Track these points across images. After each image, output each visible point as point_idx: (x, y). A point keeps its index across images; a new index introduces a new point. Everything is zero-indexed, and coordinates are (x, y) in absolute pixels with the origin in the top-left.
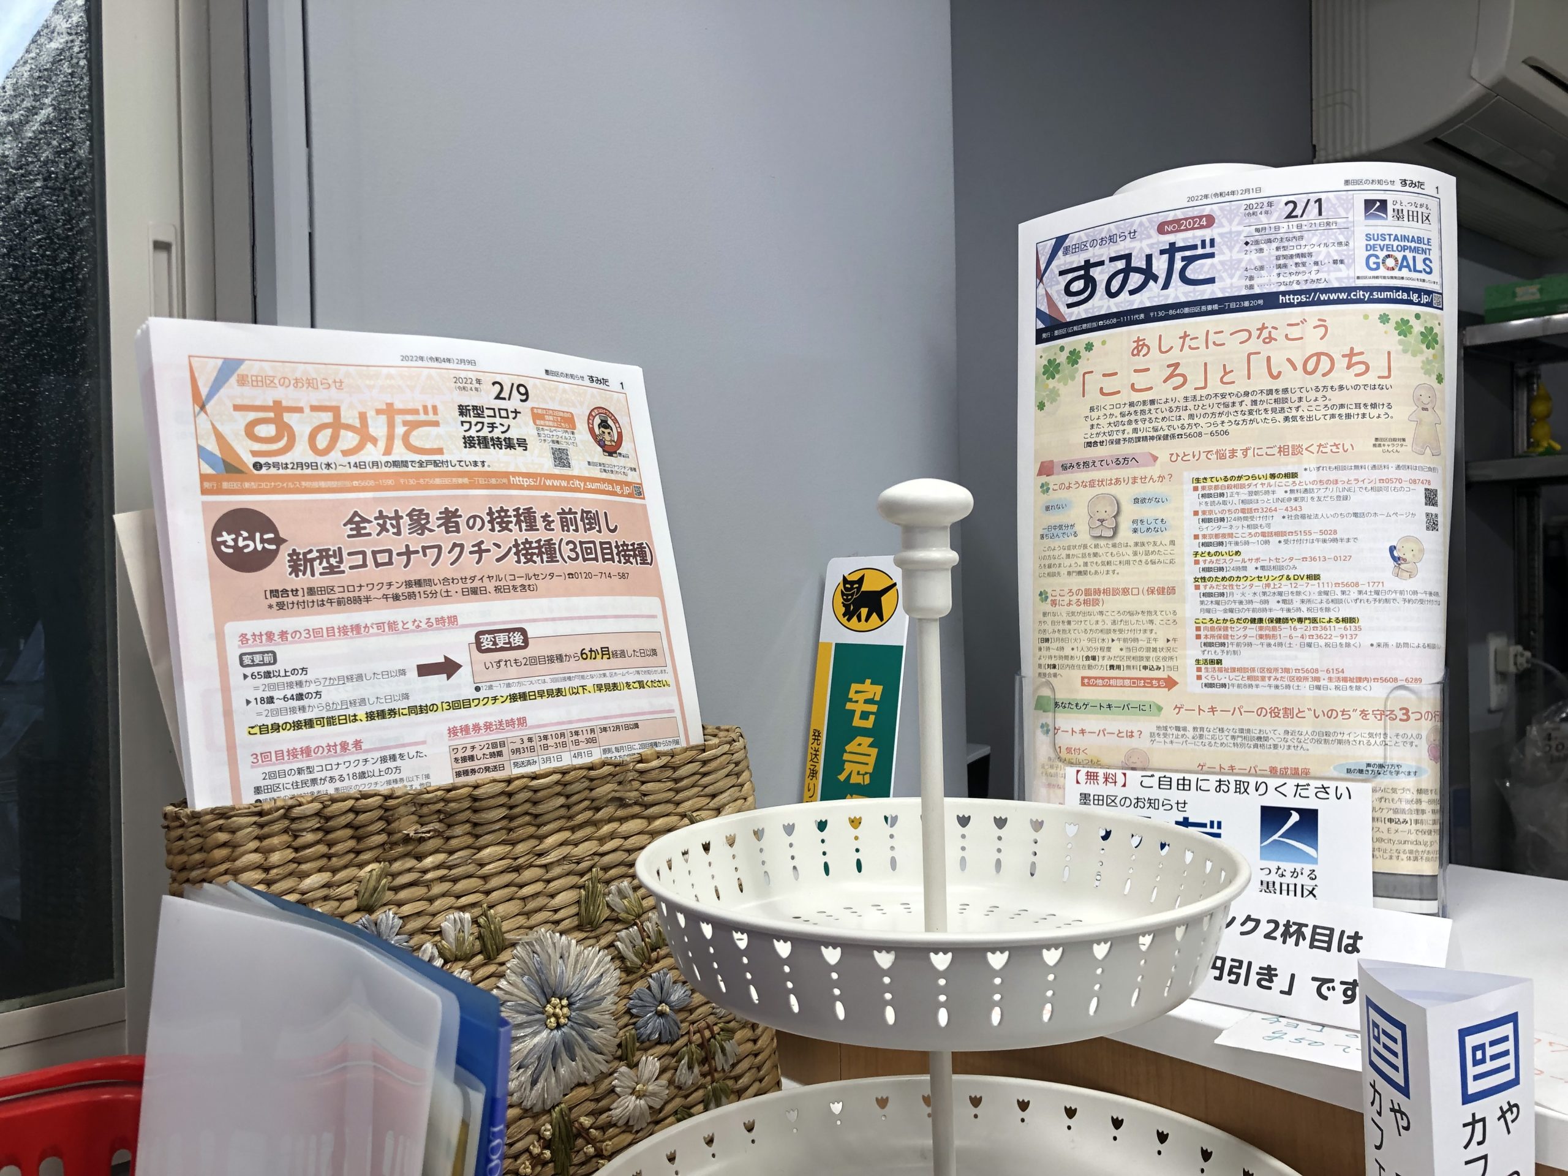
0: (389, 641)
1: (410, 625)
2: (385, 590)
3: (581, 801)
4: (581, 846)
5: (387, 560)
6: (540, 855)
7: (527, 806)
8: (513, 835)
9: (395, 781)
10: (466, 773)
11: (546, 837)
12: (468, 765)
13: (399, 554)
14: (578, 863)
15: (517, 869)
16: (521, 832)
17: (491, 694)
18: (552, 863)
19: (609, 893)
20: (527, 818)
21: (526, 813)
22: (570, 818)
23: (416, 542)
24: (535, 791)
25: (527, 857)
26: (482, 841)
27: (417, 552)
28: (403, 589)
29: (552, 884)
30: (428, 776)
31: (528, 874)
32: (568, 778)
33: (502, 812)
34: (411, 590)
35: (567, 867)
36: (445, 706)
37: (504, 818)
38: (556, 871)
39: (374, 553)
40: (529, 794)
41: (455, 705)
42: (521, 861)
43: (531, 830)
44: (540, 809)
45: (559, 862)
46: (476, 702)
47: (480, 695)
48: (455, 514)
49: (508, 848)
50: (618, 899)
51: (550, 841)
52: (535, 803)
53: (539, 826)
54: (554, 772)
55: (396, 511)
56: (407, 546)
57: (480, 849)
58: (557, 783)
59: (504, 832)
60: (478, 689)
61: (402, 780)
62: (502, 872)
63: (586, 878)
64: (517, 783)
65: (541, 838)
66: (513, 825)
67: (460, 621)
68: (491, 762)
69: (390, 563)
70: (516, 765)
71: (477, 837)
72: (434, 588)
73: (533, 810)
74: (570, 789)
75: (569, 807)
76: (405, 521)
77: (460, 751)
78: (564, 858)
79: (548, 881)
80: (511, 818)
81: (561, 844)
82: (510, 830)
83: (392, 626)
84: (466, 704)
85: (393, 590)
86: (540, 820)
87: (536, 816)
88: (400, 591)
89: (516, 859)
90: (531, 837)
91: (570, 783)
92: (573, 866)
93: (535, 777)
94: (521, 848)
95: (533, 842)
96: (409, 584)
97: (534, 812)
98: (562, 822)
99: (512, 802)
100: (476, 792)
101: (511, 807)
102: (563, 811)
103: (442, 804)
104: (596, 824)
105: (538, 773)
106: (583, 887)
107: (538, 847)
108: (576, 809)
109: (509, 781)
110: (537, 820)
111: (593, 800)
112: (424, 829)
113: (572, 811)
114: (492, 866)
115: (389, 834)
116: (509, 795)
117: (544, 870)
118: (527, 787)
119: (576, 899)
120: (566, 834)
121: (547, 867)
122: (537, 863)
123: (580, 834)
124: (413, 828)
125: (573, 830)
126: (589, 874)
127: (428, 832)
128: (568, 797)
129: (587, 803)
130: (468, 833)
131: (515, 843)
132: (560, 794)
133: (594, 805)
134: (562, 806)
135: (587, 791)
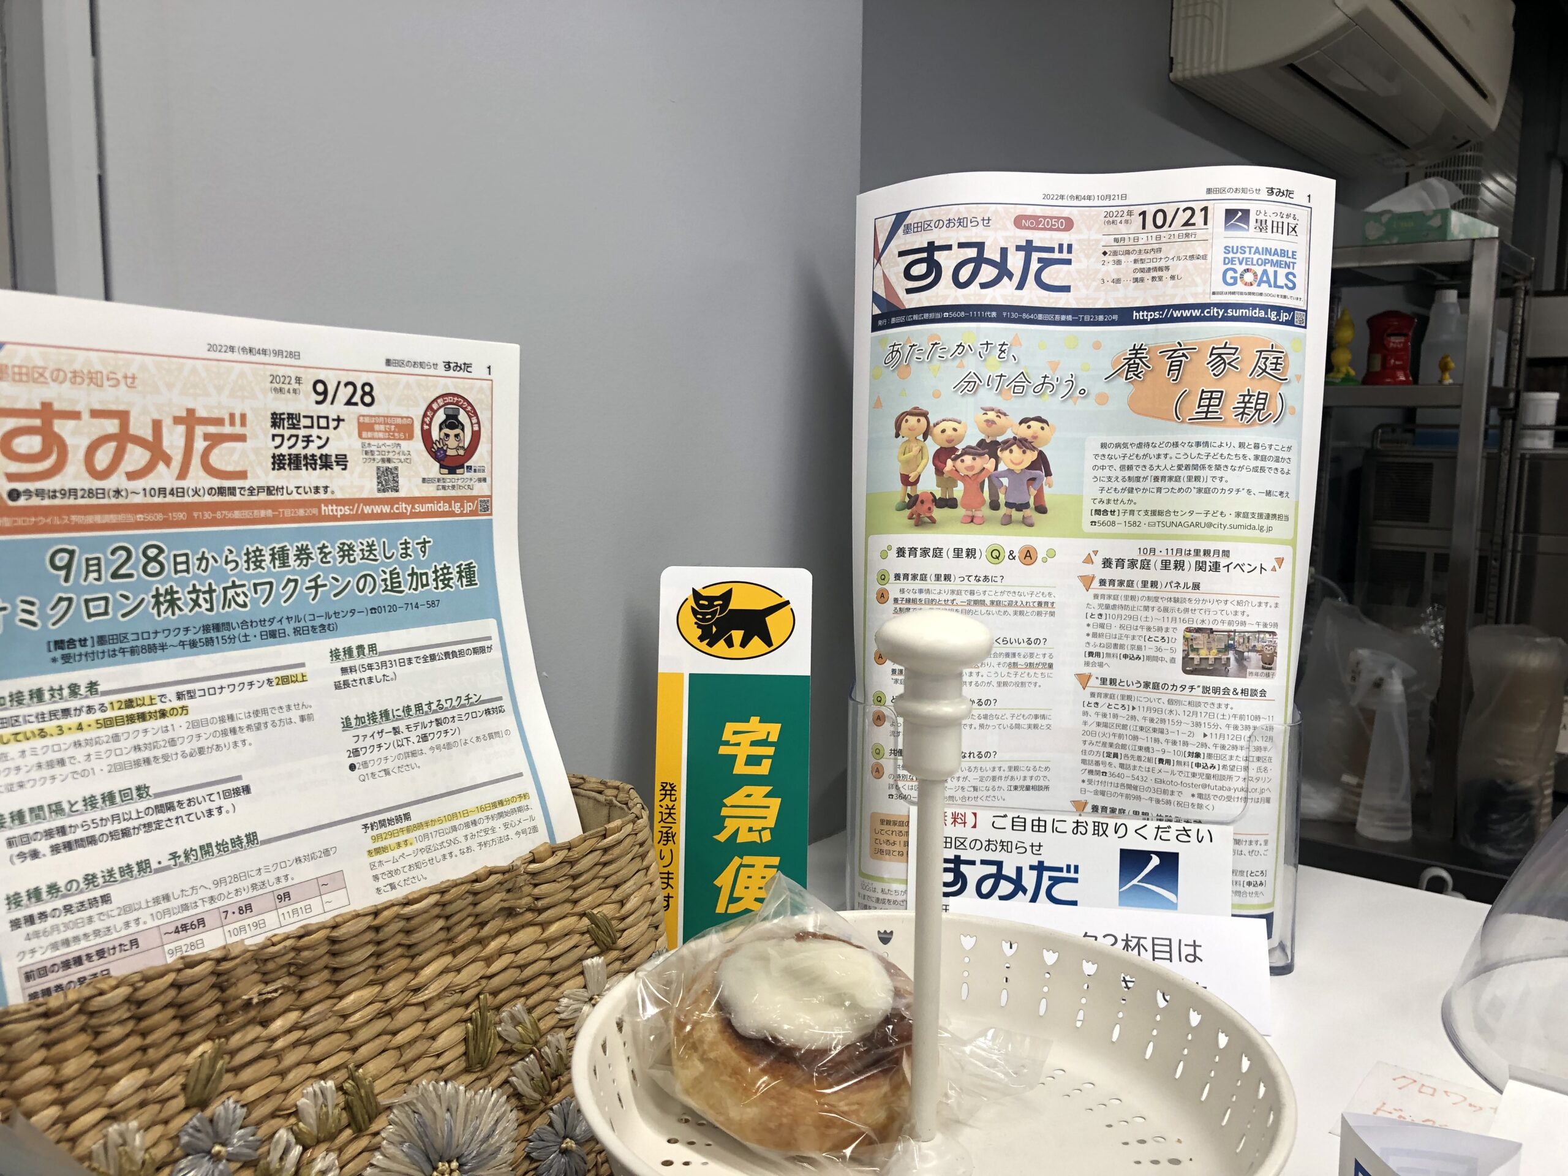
3: (463, 920)
4: (464, 972)
6: (417, 991)
7: (400, 938)
8: (383, 973)
11: (422, 968)
14: (462, 992)
15: (390, 1013)
16: (392, 968)
18: (431, 999)
19: (501, 1021)
20: (399, 951)
21: (399, 945)
22: (450, 940)
24: (408, 919)
25: (401, 996)
26: (344, 988)
29: (432, 1024)
31: (402, 1018)
32: (447, 897)
33: (370, 949)
35: (449, 1000)
37: (371, 955)
38: (438, 1006)
40: (401, 924)
42: (393, 1002)
43: (404, 963)
44: (415, 938)
45: (439, 996)
49: (376, 989)
50: (511, 1027)
51: (428, 971)
52: (408, 932)
53: (413, 957)
54: (433, 893)
57: (341, 998)
58: (436, 904)
59: (371, 970)
62: (371, 1020)
63: (472, 1008)
65: (416, 971)
66: (381, 961)
71: (338, 983)
73: (407, 941)
74: (449, 909)
75: (448, 929)
78: (445, 989)
79: (427, 1022)
80: (378, 955)
81: (442, 973)
82: (379, 967)
86: (413, 951)
87: (410, 947)
89: (387, 1001)
90: (406, 970)
91: (450, 903)
92: (456, 997)
93: (409, 902)
94: (392, 987)
95: (407, 977)
97: (408, 942)
98: (441, 947)
99: (381, 936)
100: (335, 934)
101: (379, 943)
102: (442, 935)
103: (292, 954)
104: (482, 942)
105: (410, 897)
106: (470, 1019)
107: (413, 983)
108: (457, 929)
109: (376, 913)
110: (411, 951)
111: (477, 916)
112: (270, 988)
113: (452, 934)
114: (357, 1016)
115: (224, 1003)
116: (377, 929)
117: (420, 1009)
118: (398, 916)
119: (462, 1035)
120: (446, 960)
121: (425, 1004)
122: (414, 1000)
123: (462, 958)
124: (256, 989)
125: (454, 953)
126: (476, 1003)
127: (276, 991)
128: (448, 918)
129: (470, 920)
130: (327, 981)
131: (383, 983)
132: (438, 917)
133: (479, 920)
134: (441, 929)
135: (471, 907)
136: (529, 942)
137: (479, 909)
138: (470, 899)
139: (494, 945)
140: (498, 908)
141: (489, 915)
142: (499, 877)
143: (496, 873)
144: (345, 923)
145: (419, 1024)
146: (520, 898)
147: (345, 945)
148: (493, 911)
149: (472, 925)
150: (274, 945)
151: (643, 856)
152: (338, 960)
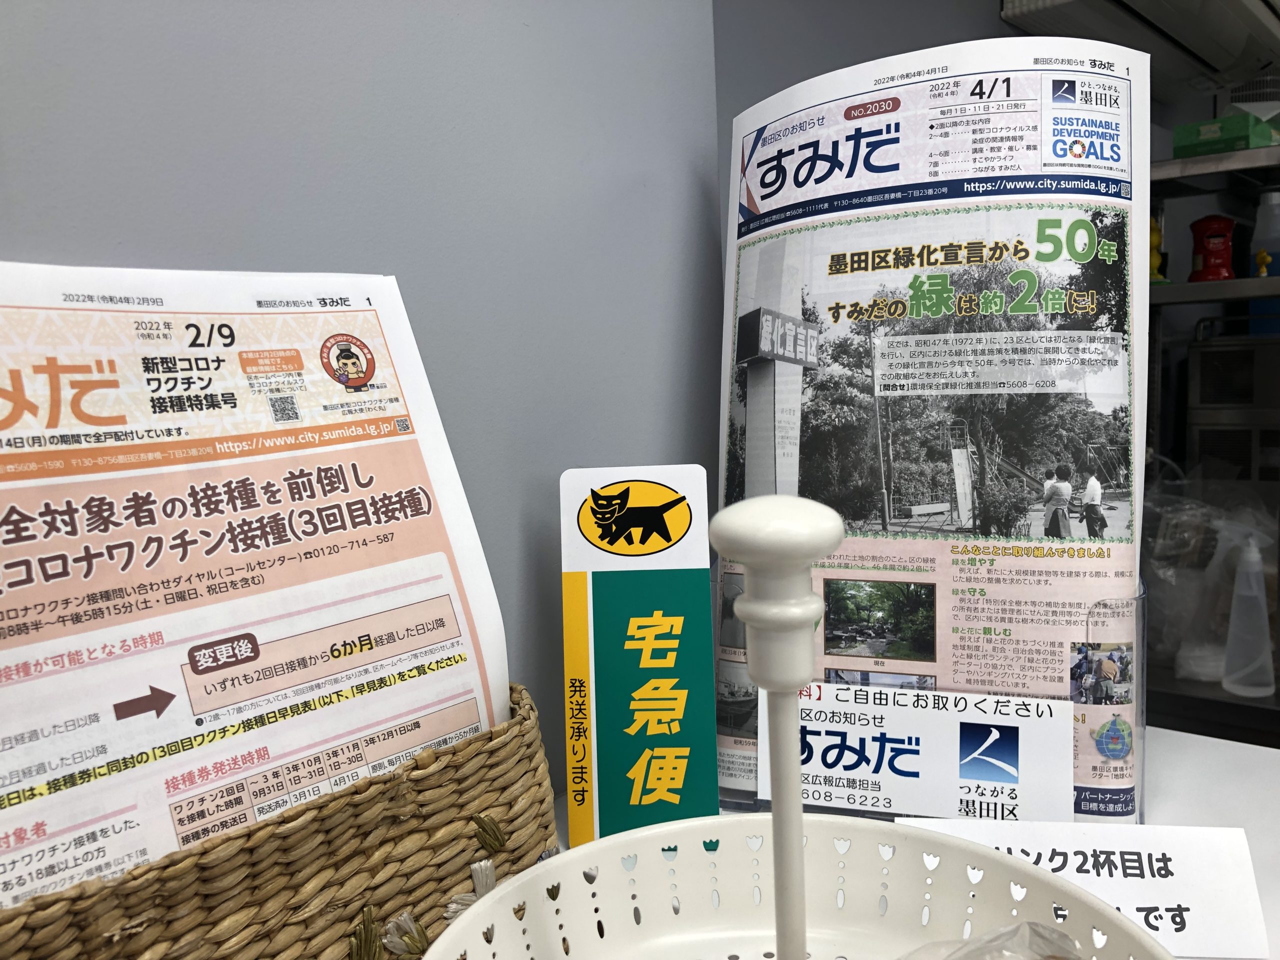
0: (72, 678)
1: (99, 654)
2: (60, 611)
3: (344, 833)
4: (348, 886)
5: (60, 570)
6: (296, 908)
7: (276, 857)
8: (260, 894)
9: (99, 869)
10: (196, 836)
11: (302, 884)
12: (198, 825)
13: (76, 560)
14: (346, 906)
15: (267, 936)
16: (270, 888)
17: (217, 725)
18: (311, 917)
19: (386, 933)
20: (277, 869)
21: (276, 864)
22: (332, 854)
23: (98, 541)
24: (285, 838)
25: (279, 916)
26: (218, 913)
27: (100, 555)
28: (85, 607)
29: (314, 942)
30: (144, 852)
31: (282, 938)
32: (325, 812)
33: (245, 871)
34: (96, 606)
35: (330, 917)
36: (158, 752)
37: (246, 877)
38: (320, 923)
39: (42, 562)
40: (278, 842)
41: (171, 749)
42: (272, 922)
43: (283, 881)
44: (294, 855)
45: (321, 913)
46: (199, 739)
47: (204, 729)
48: (147, 500)
49: (253, 911)
50: (396, 939)
51: (310, 887)
52: (285, 851)
53: (292, 875)
54: (308, 810)
55: (69, 503)
56: (87, 549)
57: (215, 924)
58: (314, 820)
59: (247, 892)
60: (199, 722)
61: (108, 865)
62: (248, 944)
63: (356, 921)
64: (261, 834)
65: (296, 888)
66: (257, 883)
67: (166, 639)
68: (228, 814)
69: (65, 573)
70: (261, 811)
71: (210, 909)
72: (127, 599)
73: (284, 859)
74: (328, 824)
75: (329, 843)
76: (82, 517)
77: (185, 808)
78: (327, 906)
79: (309, 939)
80: (255, 876)
81: (323, 888)
82: (257, 889)
83: (75, 658)
84: (186, 744)
85: (72, 609)
86: (292, 869)
87: (288, 864)
88: (81, 610)
89: (264, 922)
90: (285, 888)
91: (330, 817)
92: (339, 912)
93: (284, 821)
94: (271, 907)
95: (287, 895)
96: (92, 598)
97: (285, 861)
98: (322, 862)
99: (255, 857)
100: (204, 860)
101: (254, 865)
102: (323, 849)
103: (157, 886)
104: (365, 853)
105: (286, 815)
106: (354, 934)
107: (293, 901)
108: (338, 842)
109: (249, 835)
110: (289, 869)
111: (359, 827)
112: (134, 922)
113: (332, 848)
114: (234, 940)
115: (84, 942)
116: (251, 851)
117: (302, 927)
118: (273, 836)
119: (346, 951)
120: (328, 874)
121: (306, 923)
122: (294, 919)
123: (346, 870)
124: (119, 925)
125: (337, 866)
126: (360, 916)
127: (141, 924)
128: (327, 832)
129: (352, 831)
130: (199, 908)
131: (261, 903)
132: (317, 832)
133: (362, 831)
134: (322, 843)
135: (352, 819)
136: (414, 850)
137: (361, 820)
138: (351, 810)
139: (378, 855)
140: (380, 817)
141: (372, 826)
142: (381, 787)
143: (376, 783)
144: (214, 848)
145: (300, 943)
146: (404, 806)
147: (216, 871)
148: (376, 820)
149: (354, 836)
150: (135, 878)
151: (531, 758)
152: (209, 886)
